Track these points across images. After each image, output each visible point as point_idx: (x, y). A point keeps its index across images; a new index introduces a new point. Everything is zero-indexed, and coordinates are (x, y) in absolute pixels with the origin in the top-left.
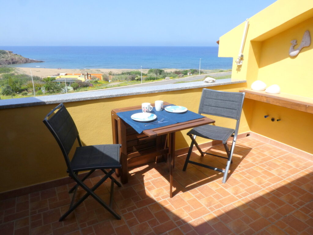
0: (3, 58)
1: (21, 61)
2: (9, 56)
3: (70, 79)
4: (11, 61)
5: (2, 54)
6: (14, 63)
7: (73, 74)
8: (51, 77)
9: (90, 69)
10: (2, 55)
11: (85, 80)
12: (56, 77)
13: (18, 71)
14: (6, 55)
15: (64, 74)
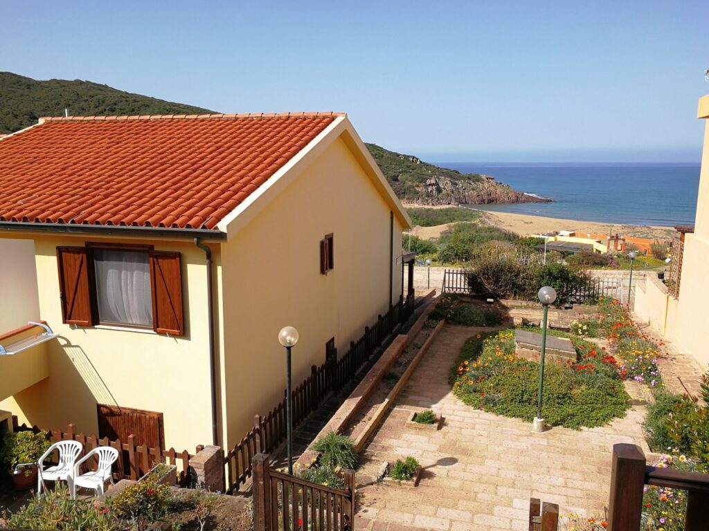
0: (473, 189)
1: (506, 199)
2: (486, 185)
3: (575, 246)
4: (486, 197)
5: (474, 182)
6: (490, 201)
7: (589, 235)
8: (538, 236)
9: (653, 227)
10: (473, 184)
11: (608, 252)
12: (547, 237)
13: (487, 220)
14: (481, 184)
15: (568, 233)
